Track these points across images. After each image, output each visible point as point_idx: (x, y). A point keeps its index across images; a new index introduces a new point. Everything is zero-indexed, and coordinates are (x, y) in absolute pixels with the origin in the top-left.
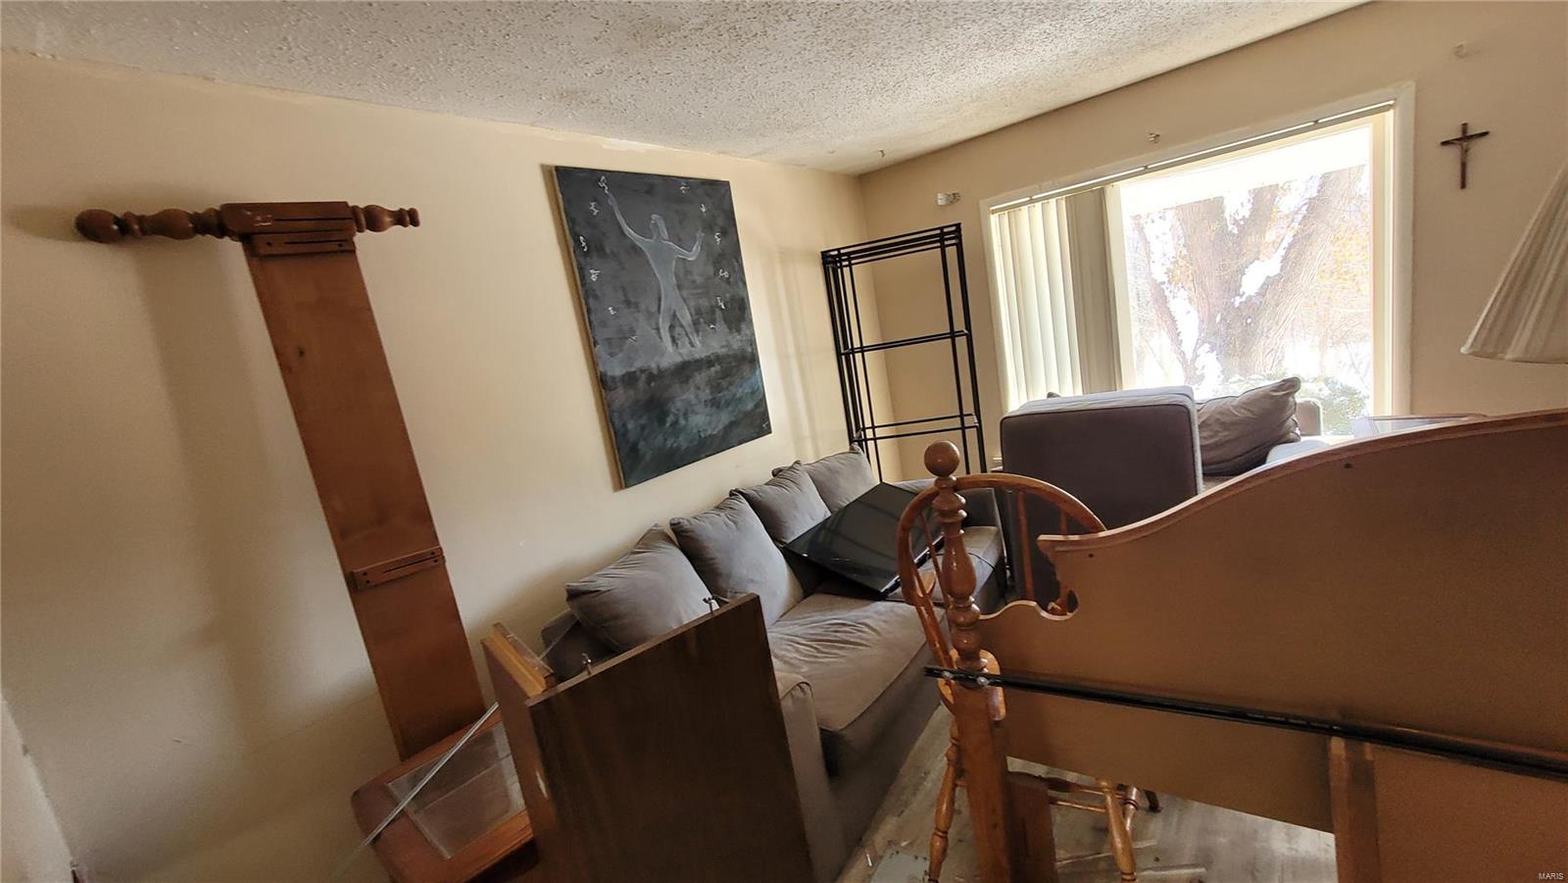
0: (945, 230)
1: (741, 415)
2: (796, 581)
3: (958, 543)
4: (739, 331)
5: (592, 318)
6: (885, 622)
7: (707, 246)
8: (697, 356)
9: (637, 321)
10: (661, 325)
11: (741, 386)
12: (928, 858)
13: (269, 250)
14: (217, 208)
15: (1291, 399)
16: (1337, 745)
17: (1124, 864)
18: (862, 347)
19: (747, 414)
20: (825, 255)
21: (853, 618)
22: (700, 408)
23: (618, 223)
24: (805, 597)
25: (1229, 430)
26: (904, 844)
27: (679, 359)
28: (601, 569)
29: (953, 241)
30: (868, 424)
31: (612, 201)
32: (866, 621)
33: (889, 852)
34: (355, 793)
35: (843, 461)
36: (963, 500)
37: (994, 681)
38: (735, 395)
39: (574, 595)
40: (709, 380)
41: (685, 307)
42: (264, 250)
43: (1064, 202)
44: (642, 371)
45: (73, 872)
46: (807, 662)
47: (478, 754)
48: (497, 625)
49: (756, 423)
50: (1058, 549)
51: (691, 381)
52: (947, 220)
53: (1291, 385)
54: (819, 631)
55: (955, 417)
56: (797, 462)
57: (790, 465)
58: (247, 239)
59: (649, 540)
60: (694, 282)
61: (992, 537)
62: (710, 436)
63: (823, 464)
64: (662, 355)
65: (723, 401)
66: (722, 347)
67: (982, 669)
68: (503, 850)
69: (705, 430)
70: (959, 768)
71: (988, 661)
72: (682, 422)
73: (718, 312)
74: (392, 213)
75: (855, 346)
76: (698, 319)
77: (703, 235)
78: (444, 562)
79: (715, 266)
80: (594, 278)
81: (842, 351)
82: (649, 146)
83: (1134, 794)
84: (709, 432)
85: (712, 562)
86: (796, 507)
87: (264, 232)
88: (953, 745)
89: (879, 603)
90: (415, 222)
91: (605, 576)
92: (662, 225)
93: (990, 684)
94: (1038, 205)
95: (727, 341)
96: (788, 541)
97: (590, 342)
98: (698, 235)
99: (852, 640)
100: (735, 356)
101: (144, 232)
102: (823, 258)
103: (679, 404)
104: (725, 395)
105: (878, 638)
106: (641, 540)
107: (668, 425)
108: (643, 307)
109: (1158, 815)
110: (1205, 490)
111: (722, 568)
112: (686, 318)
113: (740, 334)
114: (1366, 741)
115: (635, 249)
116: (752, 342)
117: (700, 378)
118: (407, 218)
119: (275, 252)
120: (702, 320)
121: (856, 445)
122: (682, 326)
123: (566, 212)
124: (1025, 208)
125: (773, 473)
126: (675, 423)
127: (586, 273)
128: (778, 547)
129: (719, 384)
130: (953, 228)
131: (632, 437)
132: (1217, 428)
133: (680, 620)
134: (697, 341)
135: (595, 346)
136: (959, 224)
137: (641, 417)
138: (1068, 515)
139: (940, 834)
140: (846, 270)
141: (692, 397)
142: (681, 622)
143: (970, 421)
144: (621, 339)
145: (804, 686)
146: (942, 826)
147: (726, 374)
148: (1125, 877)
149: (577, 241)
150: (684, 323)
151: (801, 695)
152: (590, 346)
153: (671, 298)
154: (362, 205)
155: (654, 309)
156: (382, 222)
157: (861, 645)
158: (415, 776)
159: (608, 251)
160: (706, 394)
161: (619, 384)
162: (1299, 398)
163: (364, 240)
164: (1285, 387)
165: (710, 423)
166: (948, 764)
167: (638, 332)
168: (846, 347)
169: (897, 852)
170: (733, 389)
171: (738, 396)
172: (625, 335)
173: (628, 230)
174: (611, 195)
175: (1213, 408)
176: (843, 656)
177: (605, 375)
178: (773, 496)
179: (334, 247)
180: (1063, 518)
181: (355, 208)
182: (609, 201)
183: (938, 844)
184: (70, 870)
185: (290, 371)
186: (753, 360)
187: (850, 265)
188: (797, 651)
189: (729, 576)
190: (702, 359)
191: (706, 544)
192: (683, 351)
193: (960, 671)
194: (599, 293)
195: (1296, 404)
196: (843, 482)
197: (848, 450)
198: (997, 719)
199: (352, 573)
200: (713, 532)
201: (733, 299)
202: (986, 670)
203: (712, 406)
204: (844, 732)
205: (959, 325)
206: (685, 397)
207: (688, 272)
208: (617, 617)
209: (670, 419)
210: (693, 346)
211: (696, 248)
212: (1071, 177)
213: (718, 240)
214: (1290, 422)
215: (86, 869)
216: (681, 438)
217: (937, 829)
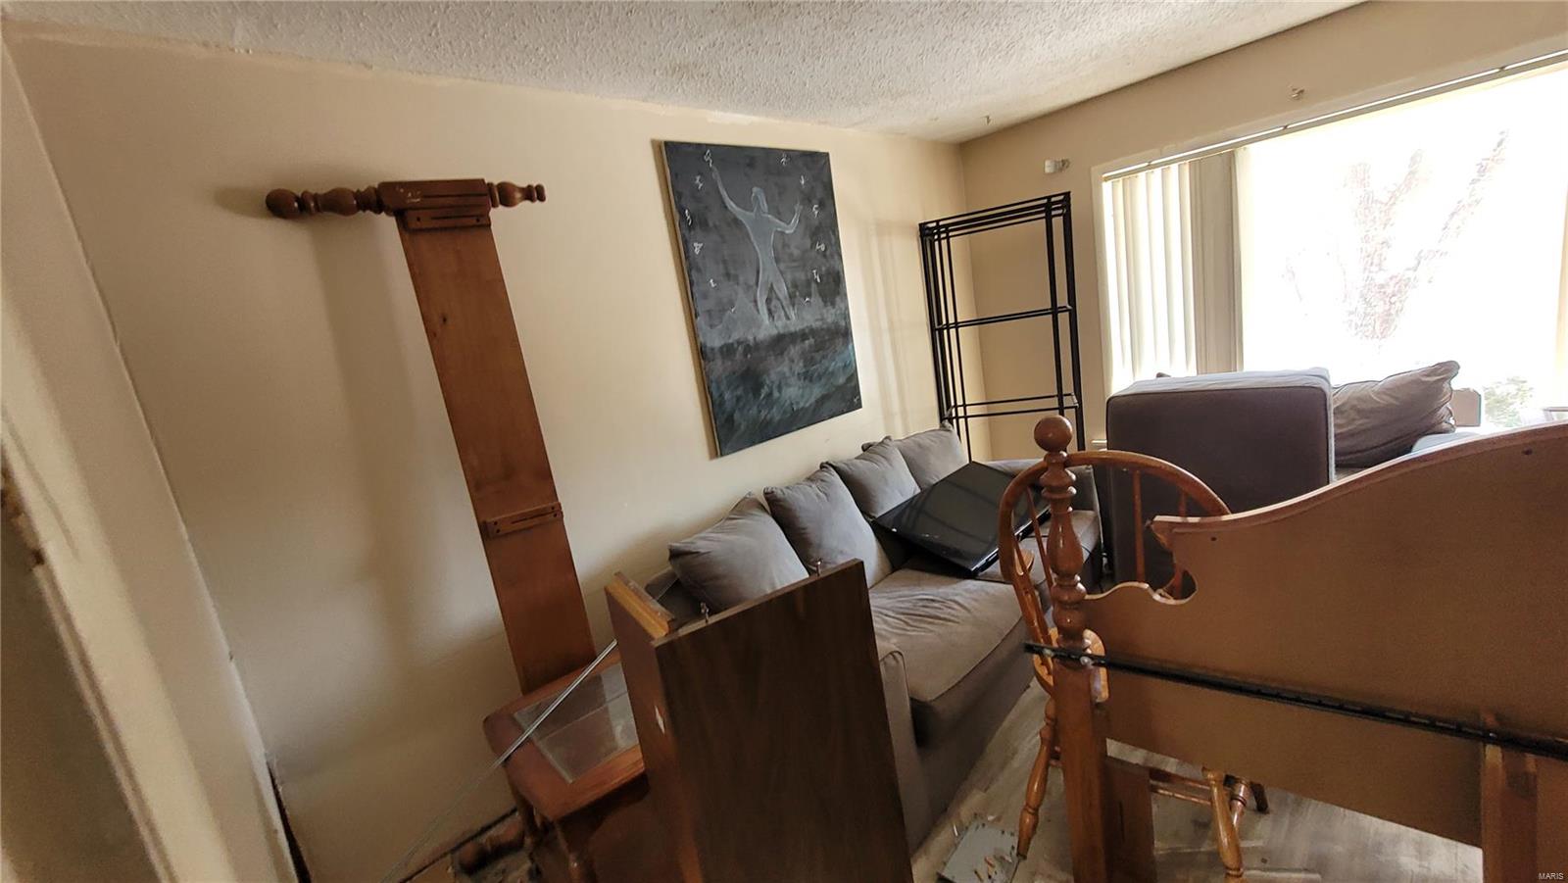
0: (1053, 199)
1: (834, 389)
2: (884, 555)
3: (1066, 521)
4: (833, 304)
5: (694, 291)
6: (976, 600)
7: (805, 218)
8: (792, 329)
9: (737, 294)
10: (758, 299)
11: (834, 360)
12: (1017, 834)
13: (419, 225)
14: (376, 186)
15: (1446, 385)
16: (1493, 754)
17: (1229, 858)
18: (956, 323)
19: (839, 388)
20: (923, 227)
21: (942, 595)
22: (793, 380)
23: (721, 197)
24: (893, 572)
25: (1368, 418)
26: (990, 818)
27: (775, 332)
28: (700, 531)
29: (1060, 212)
30: (960, 402)
31: (716, 175)
32: (957, 598)
33: (975, 824)
34: (486, 719)
35: (934, 439)
36: (1074, 477)
37: (1097, 661)
38: (827, 369)
39: (675, 555)
40: (803, 353)
41: (782, 280)
42: (414, 224)
43: (1187, 168)
44: (739, 343)
45: (268, 763)
46: (897, 634)
47: (591, 695)
48: (618, 574)
49: (849, 399)
50: (1176, 530)
51: (786, 353)
52: (1055, 189)
53: (1448, 369)
54: (907, 605)
55: (1053, 397)
56: (887, 438)
57: (881, 440)
58: (400, 215)
59: (744, 507)
60: (791, 255)
61: (1089, 523)
62: (803, 408)
63: (914, 441)
64: (759, 327)
65: (816, 374)
66: (817, 320)
67: (1086, 649)
68: (617, 781)
69: (798, 403)
70: (1054, 748)
71: (1092, 641)
72: (776, 394)
73: (813, 285)
74: (522, 190)
75: (950, 322)
76: (795, 292)
77: (801, 207)
78: (562, 516)
79: (811, 239)
80: (697, 251)
81: (937, 327)
82: (755, 119)
83: (1242, 791)
84: (801, 405)
85: (803, 531)
86: (886, 483)
87: (414, 208)
88: (1047, 724)
89: (969, 581)
90: (541, 198)
91: (704, 538)
92: (762, 198)
93: (1093, 665)
94: (1158, 171)
95: (822, 314)
96: (877, 516)
97: (691, 315)
98: (796, 209)
99: (942, 616)
100: (828, 330)
101: (318, 209)
102: (920, 230)
103: (773, 376)
104: (818, 368)
105: (969, 615)
106: (736, 506)
107: (763, 396)
108: (741, 279)
109: (1266, 817)
110: (1336, 481)
111: (813, 537)
112: (782, 291)
113: (834, 308)
114: (1529, 752)
115: (736, 222)
116: (846, 316)
117: (794, 351)
118: (534, 194)
119: (424, 227)
120: (797, 294)
121: (946, 423)
122: (779, 299)
123: (673, 186)
124: (1142, 175)
125: (863, 447)
126: (770, 394)
127: (690, 245)
128: (868, 522)
129: (812, 358)
130: (1061, 197)
131: (728, 406)
132: (1353, 415)
133: (773, 584)
134: (792, 314)
135: (696, 317)
136: (1069, 193)
137: (737, 387)
138: (1186, 494)
139: (1030, 810)
140: (944, 243)
141: (786, 369)
142: (774, 587)
143: (1070, 401)
144: (720, 311)
145: (896, 655)
146: (1033, 802)
147: (819, 347)
148: (1230, 872)
149: (683, 215)
150: (781, 296)
151: (893, 663)
152: (692, 319)
153: (769, 272)
154: (496, 182)
155: (752, 282)
156: (514, 198)
157: (950, 621)
158: (538, 707)
159: (711, 224)
160: (799, 367)
161: (718, 355)
162: (1457, 384)
163: (498, 215)
164: (1439, 372)
165: (802, 396)
166: (1042, 742)
167: (737, 305)
168: (940, 322)
169: (984, 825)
170: (825, 362)
171: (831, 369)
172: (724, 307)
173: (731, 204)
174: (715, 169)
175: (1349, 394)
176: (931, 631)
177: (706, 347)
178: (864, 469)
179: (474, 221)
180: (1183, 498)
181: (490, 185)
182: (713, 176)
183: (1028, 820)
184: (265, 761)
185: (435, 335)
186: (845, 334)
187: (948, 238)
188: (886, 622)
189: (820, 546)
190: (796, 332)
191: (798, 514)
192: (780, 324)
193: (1060, 649)
194: (701, 265)
195: (1452, 390)
196: (933, 459)
197: (938, 427)
198: (1098, 701)
199: (485, 523)
200: (806, 502)
201: (828, 273)
202: (1089, 651)
203: (805, 379)
204: (932, 704)
205: (1062, 300)
206: (779, 369)
207: (785, 245)
208: (717, 577)
209: (764, 392)
210: (788, 318)
211: (795, 221)
212: (1196, 140)
213: (816, 212)
214: (1443, 411)
215: (275, 761)
216: (774, 410)
217: (1027, 804)
